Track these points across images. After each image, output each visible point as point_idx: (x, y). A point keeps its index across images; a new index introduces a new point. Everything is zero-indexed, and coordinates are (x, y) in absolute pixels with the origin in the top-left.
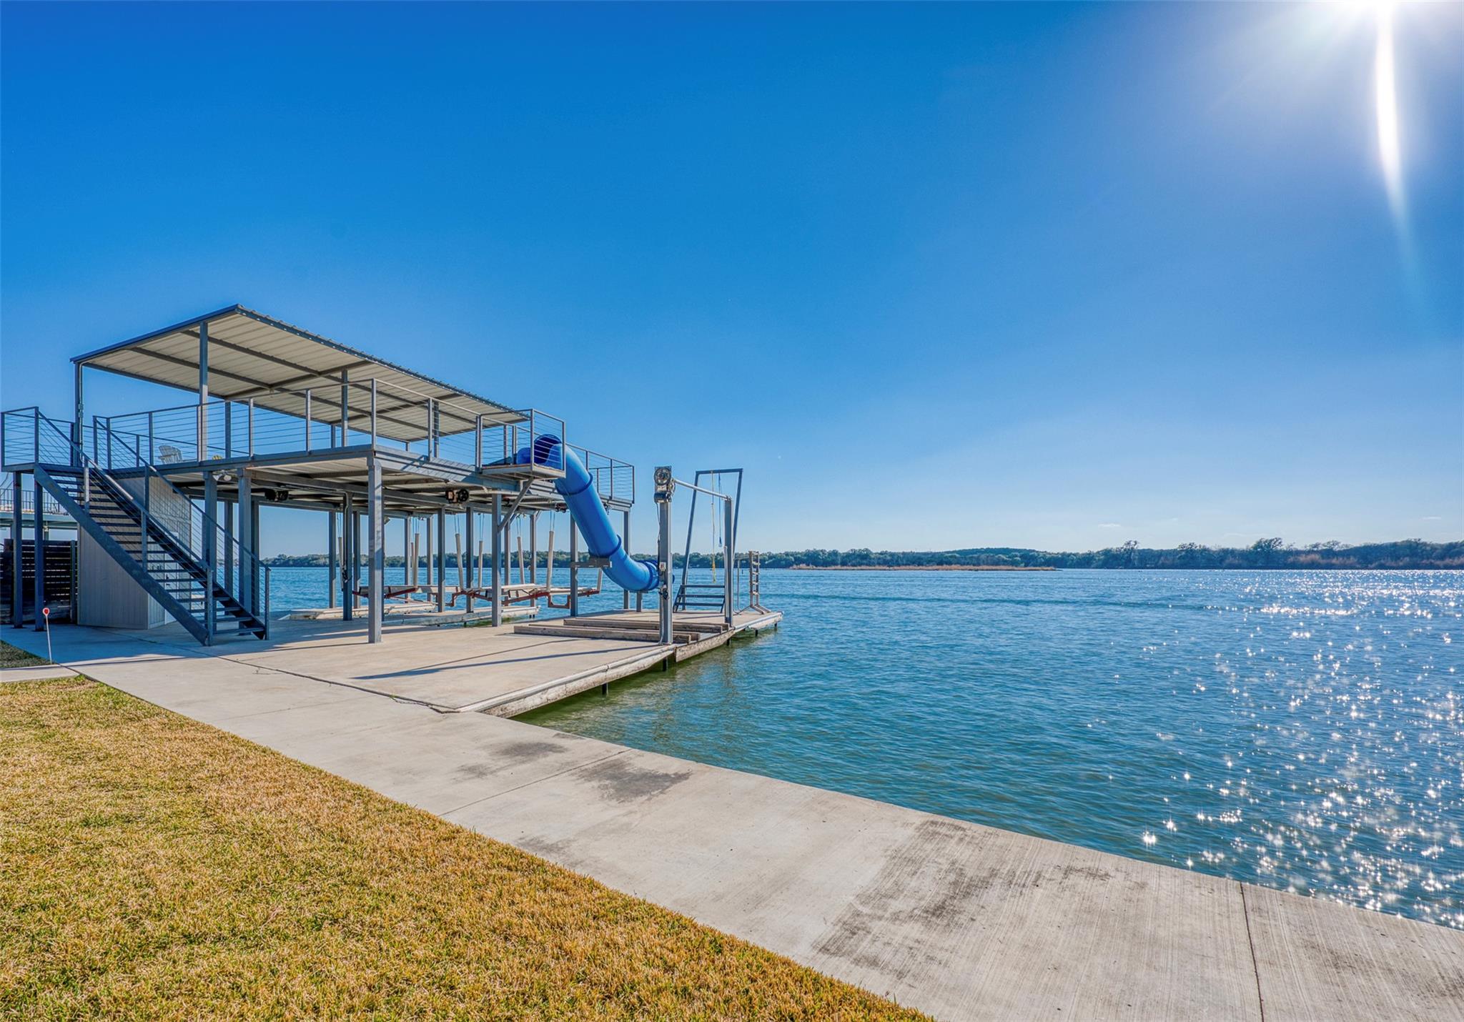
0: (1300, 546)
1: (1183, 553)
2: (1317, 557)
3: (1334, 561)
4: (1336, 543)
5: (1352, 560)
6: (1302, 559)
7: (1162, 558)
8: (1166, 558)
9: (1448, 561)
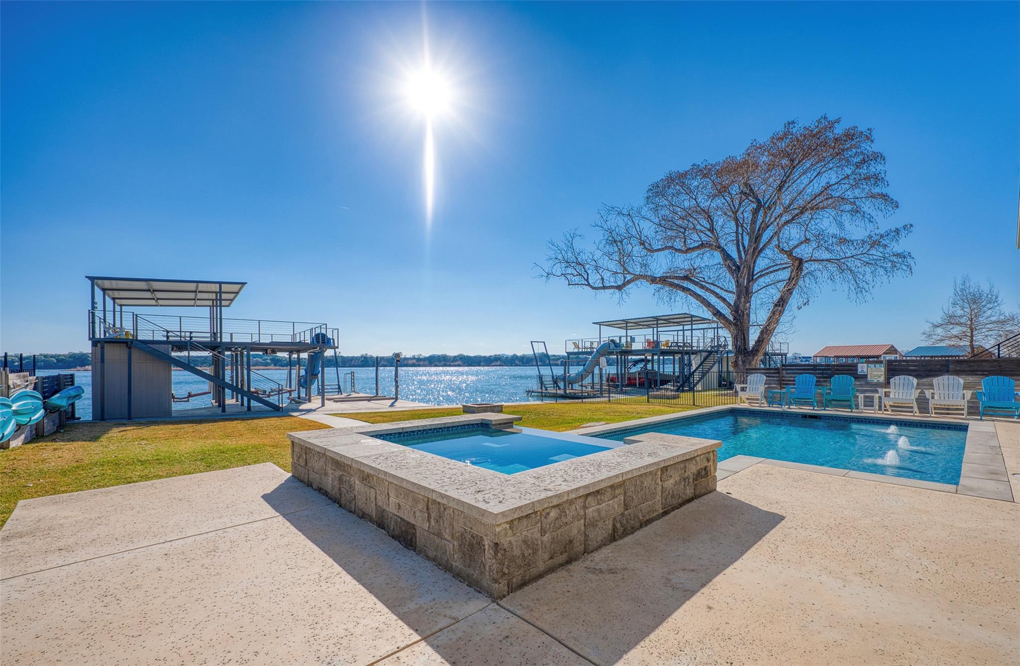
0: (408, 356)
1: (363, 359)
2: (415, 361)
3: (421, 363)
4: (421, 355)
5: (426, 363)
6: (410, 362)
7: (353, 361)
8: (355, 362)
9: (454, 363)
